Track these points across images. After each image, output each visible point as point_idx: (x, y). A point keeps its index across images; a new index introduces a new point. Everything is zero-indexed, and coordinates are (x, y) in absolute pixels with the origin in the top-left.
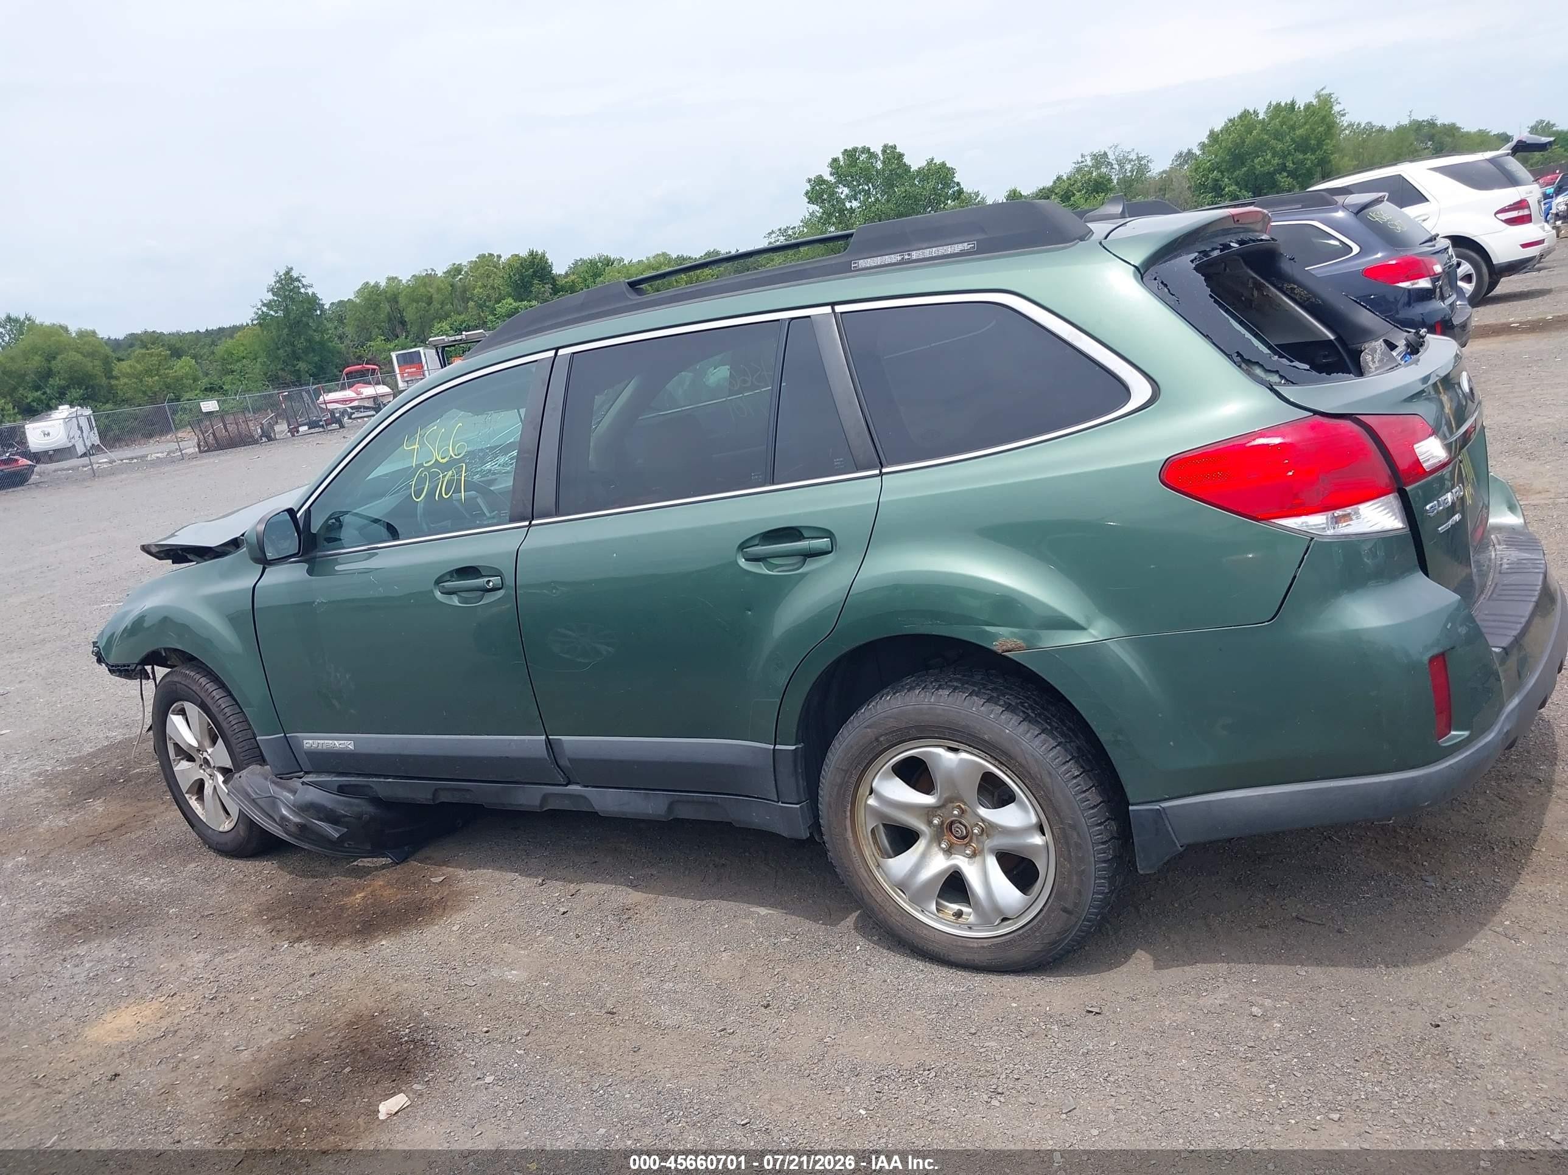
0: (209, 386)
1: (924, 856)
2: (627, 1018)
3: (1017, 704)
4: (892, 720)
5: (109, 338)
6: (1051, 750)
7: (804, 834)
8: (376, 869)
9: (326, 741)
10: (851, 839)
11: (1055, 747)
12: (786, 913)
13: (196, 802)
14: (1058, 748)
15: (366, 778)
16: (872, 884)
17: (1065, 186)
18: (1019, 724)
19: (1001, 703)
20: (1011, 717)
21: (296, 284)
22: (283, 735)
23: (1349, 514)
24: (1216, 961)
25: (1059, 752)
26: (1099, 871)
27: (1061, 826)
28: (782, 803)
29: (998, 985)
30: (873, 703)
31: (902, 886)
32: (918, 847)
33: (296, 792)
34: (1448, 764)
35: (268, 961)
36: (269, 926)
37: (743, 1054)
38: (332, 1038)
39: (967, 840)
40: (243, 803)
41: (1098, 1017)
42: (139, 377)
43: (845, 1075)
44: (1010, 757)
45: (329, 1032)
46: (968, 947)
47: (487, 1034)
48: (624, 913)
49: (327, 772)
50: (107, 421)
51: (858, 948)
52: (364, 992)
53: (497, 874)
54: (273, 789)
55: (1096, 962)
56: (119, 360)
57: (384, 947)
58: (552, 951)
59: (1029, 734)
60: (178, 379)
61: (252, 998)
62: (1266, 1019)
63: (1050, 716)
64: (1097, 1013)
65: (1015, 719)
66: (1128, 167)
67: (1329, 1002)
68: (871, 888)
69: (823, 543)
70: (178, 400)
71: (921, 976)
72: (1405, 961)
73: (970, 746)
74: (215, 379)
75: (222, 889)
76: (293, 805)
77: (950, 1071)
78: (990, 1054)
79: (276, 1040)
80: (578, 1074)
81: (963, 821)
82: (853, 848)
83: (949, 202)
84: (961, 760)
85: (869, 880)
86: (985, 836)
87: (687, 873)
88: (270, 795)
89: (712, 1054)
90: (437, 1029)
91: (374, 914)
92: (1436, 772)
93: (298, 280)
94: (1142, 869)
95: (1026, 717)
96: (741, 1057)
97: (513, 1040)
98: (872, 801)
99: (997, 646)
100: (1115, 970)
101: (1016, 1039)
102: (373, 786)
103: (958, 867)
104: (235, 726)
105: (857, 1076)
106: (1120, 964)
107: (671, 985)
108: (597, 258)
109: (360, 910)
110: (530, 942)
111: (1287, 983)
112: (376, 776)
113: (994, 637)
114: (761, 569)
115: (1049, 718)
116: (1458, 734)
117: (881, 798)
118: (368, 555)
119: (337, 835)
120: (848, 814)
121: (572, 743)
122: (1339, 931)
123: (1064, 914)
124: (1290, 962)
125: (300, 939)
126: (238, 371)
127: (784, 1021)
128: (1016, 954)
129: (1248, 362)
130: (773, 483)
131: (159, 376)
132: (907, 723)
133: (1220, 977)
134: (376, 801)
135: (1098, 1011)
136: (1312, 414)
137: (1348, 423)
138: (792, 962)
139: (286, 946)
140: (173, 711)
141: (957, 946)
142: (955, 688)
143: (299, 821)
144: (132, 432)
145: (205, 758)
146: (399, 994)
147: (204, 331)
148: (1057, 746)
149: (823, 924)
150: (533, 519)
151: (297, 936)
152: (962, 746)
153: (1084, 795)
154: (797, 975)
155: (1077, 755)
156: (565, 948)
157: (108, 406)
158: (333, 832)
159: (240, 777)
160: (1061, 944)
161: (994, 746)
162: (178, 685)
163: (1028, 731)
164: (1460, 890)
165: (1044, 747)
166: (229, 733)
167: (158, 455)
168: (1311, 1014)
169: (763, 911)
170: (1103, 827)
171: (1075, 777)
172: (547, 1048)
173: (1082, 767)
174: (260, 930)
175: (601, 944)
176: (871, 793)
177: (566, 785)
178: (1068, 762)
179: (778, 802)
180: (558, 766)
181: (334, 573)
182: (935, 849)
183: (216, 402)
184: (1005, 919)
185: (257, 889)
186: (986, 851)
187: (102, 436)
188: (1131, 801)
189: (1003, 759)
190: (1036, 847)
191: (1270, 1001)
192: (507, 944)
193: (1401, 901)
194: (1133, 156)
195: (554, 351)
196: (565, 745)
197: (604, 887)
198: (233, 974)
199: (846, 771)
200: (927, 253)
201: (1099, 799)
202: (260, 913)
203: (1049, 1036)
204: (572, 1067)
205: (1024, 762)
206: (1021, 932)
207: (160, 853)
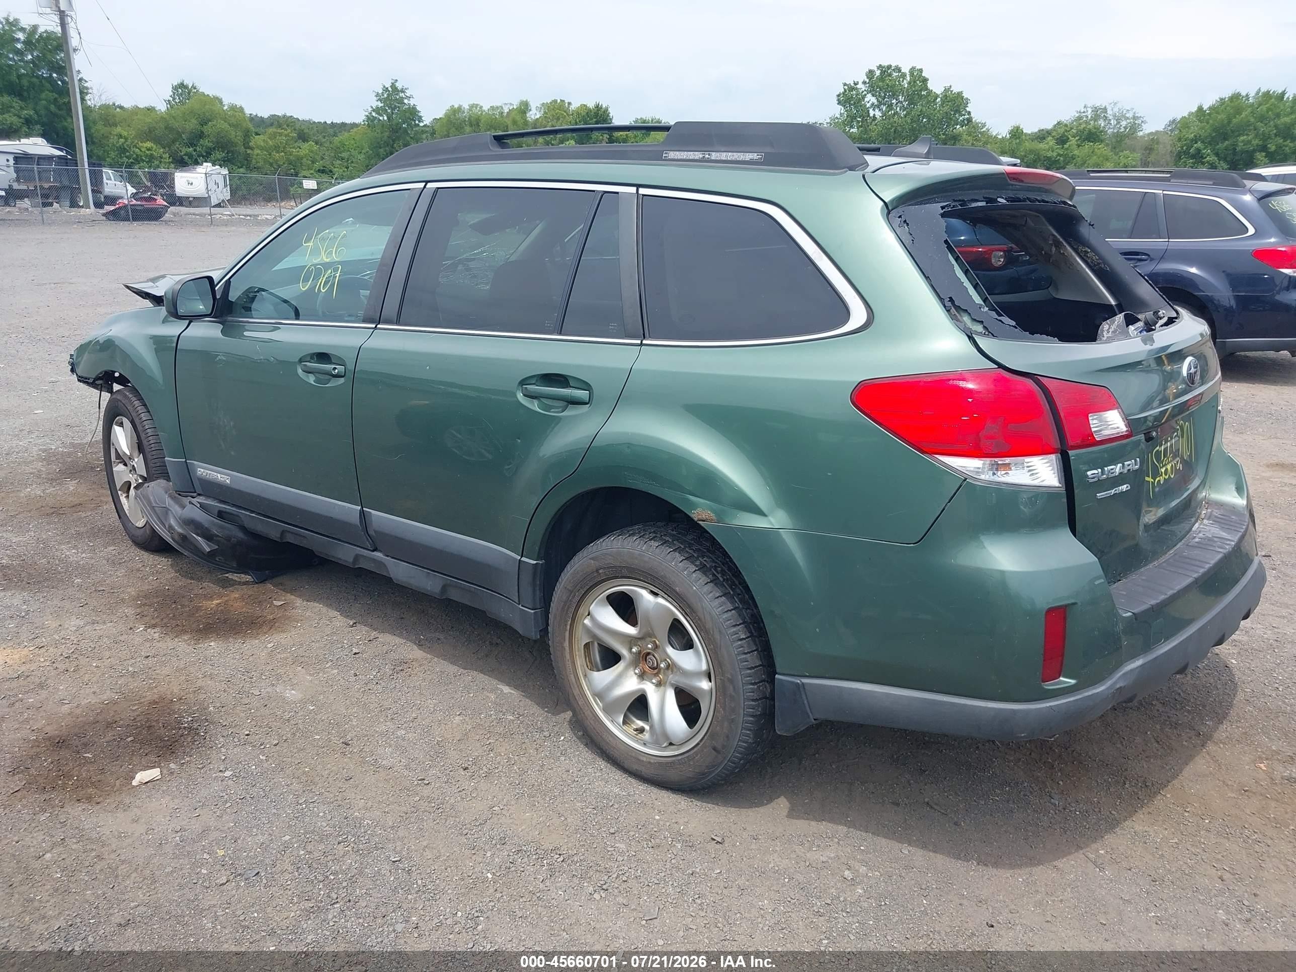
0: (322, 168)
1: (620, 676)
2: (355, 751)
3: (711, 567)
4: (610, 557)
5: (256, 115)
6: (726, 612)
7: (534, 635)
8: (240, 583)
9: (213, 473)
10: (567, 648)
11: (730, 611)
12: (523, 696)
13: (125, 499)
14: (733, 611)
15: (237, 509)
16: (577, 689)
17: (1061, 131)
18: (706, 584)
19: (698, 563)
20: (700, 576)
21: (402, 95)
22: (184, 460)
23: (1009, 464)
24: (840, 824)
25: (732, 616)
26: (746, 723)
27: (722, 678)
28: (522, 606)
29: (654, 797)
30: (601, 540)
31: (599, 695)
32: (617, 668)
33: (184, 508)
34: (1048, 705)
35: (122, 638)
36: (138, 610)
37: (426, 804)
38: (134, 711)
39: (656, 671)
40: (146, 507)
41: (718, 846)
42: (269, 150)
43: (494, 842)
44: (693, 610)
45: (134, 705)
46: (639, 760)
47: (246, 737)
48: (401, 666)
49: (214, 498)
50: (238, 182)
51: (562, 738)
52: (177, 679)
53: (324, 609)
54: (169, 502)
55: (743, 798)
56: (257, 134)
57: (210, 647)
58: (330, 682)
59: (711, 595)
60: (299, 159)
61: (94, 665)
62: (853, 882)
63: (737, 583)
64: (718, 842)
65: (704, 579)
66: (1124, 123)
67: (913, 882)
68: (576, 692)
69: (583, 394)
70: (296, 175)
71: (598, 774)
72: (995, 863)
73: (665, 593)
74: (327, 162)
75: (121, 572)
76: (180, 518)
77: (576, 860)
78: (615, 854)
79: (93, 702)
80: (296, 786)
81: (656, 655)
82: (568, 656)
83: (958, 127)
84: (657, 603)
85: (576, 686)
86: (670, 672)
87: (466, 644)
88: (165, 506)
89: (403, 797)
90: (212, 723)
91: (218, 619)
92: (1035, 709)
93: (403, 91)
94: (779, 731)
95: (715, 580)
96: (424, 805)
97: (262, 747)
98: (587, 622)
99: (695, 515)
100: (754, 809)
101: (643, 847)
102: (241, 516)
103: (644, 691)
104: (153, 445)
105: (503, 844)
106: (761, 804)
107: (404, 733)
108: (650, 119)
109: (210, 614)
110: (318, 671)
111: (888, 857)
112: (245, 509)
113: (694, 506)
114: (535, 406)
115: (735, 585)
116: (1067, 681)
117: (593, 620)
118: (273, 328)
119: (208, 550)
120: (568, 627)
121: (379, 517)
122: (956, 824)
123: (713, 751)
124: (900, 840)
125: (154, 626)
126: (346, 160)
127: (472, 784)
128: (673, 775)
129: (958, 308)
130: (560, 334)
131: (285, 153)
132: (621, 562)
133: (836, 838)
134: (243, 528)
135: (720, 841)
136: (997, 367)
137: (1029, 382)
138: (504, 737)
139: (141, 629)
140: (116, 423)
141: (631, 756)
142: (666, 542)
143: (182, 532)
144: (256, 194)
145: (133, 466)
146: (200, 688)
147: (330, 123)
148: (732, 610)
149: (546, 711)
150: (379, 324)
151: (154, 623)
152: (660, 592)
153: (745, 656)
154: (503, 749)
155: (749, 621)
156: (342, 682)
157: (241, 170)
158: (206, 546)
159: (148, 486)
160: (708, 776)
161: (682, 599)
162: (119, 402)
163: (711, 592)
164: (1078, 813)
165: (720, 609)
166: (147, 449)
167: (267, 217)
168: (893, 888)
169: (506, 689)
170: (756, 687)
171: (741, 640)
172: (285, 759)
173: (751, 632)
174: (130, 611)
175: (370, 686)
176: (589, 615)
177: (373, 551)
178: (738, 625)
179: (519, 604)
180: (369, 535)
181: (242, 336)
182: (631, 672)
183: (315, 182)
184: (671, 744)
185: (146, 579)
186: (667, 684)
187: (233, 192)
188: (778, 671)
189: (688, 611)
190: (701, 690)
191: (865, 868)
192: (300, 668)
193: (1022, 810)
194: (1130, 115)
195: (424, 184)
196: (373, 518)
197: (398, 640)
198: (92, 642)
199: (571, 592)
200: (724, 156)
201: (758, 663)
202: (138, 598)
203: (670, 851)
204: (294, 780)
205: (702, 617)
206: (680, 758)
207: (95, 533)
